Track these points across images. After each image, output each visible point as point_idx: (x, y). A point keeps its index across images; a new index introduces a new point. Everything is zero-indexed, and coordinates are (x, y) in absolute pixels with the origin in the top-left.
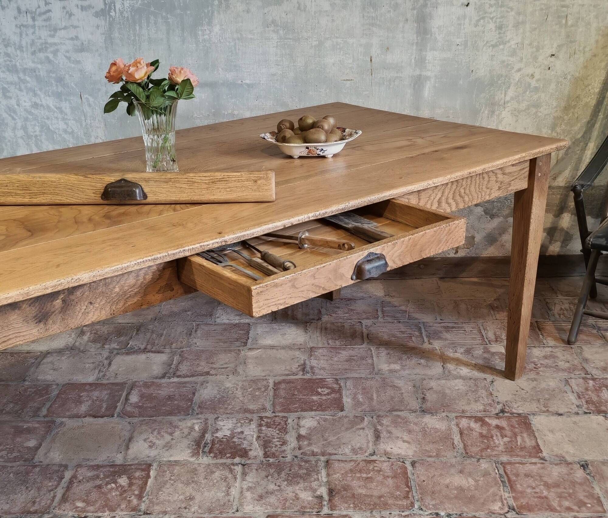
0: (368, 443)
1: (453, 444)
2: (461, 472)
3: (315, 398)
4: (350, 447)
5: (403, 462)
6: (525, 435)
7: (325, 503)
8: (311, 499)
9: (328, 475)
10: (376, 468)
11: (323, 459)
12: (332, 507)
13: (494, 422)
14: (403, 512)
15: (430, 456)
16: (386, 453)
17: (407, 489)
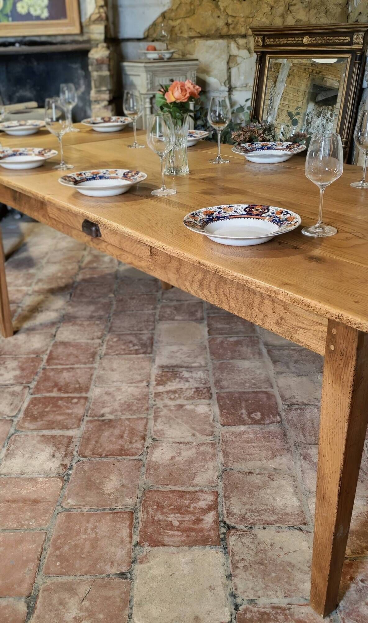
0: (172, 438)
1: (167, 485)
2: (123, 486)
3: (244, 411)
4: (167, 429)
5: (141, 455)
6: (183, 538)
7: (96, 418)
8: (102, 412)
9: (128, 419)
10: (134, 441)
11: (151, 417)
12: (91, 421)
13: (209, 519)
14: (77, 452)
15: (148, 470)
16: (154, 447)
17: (104, 455)
